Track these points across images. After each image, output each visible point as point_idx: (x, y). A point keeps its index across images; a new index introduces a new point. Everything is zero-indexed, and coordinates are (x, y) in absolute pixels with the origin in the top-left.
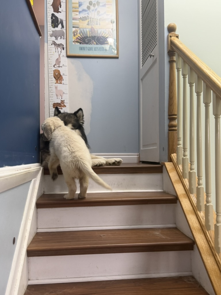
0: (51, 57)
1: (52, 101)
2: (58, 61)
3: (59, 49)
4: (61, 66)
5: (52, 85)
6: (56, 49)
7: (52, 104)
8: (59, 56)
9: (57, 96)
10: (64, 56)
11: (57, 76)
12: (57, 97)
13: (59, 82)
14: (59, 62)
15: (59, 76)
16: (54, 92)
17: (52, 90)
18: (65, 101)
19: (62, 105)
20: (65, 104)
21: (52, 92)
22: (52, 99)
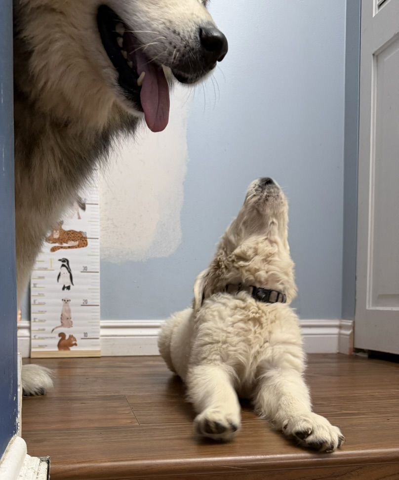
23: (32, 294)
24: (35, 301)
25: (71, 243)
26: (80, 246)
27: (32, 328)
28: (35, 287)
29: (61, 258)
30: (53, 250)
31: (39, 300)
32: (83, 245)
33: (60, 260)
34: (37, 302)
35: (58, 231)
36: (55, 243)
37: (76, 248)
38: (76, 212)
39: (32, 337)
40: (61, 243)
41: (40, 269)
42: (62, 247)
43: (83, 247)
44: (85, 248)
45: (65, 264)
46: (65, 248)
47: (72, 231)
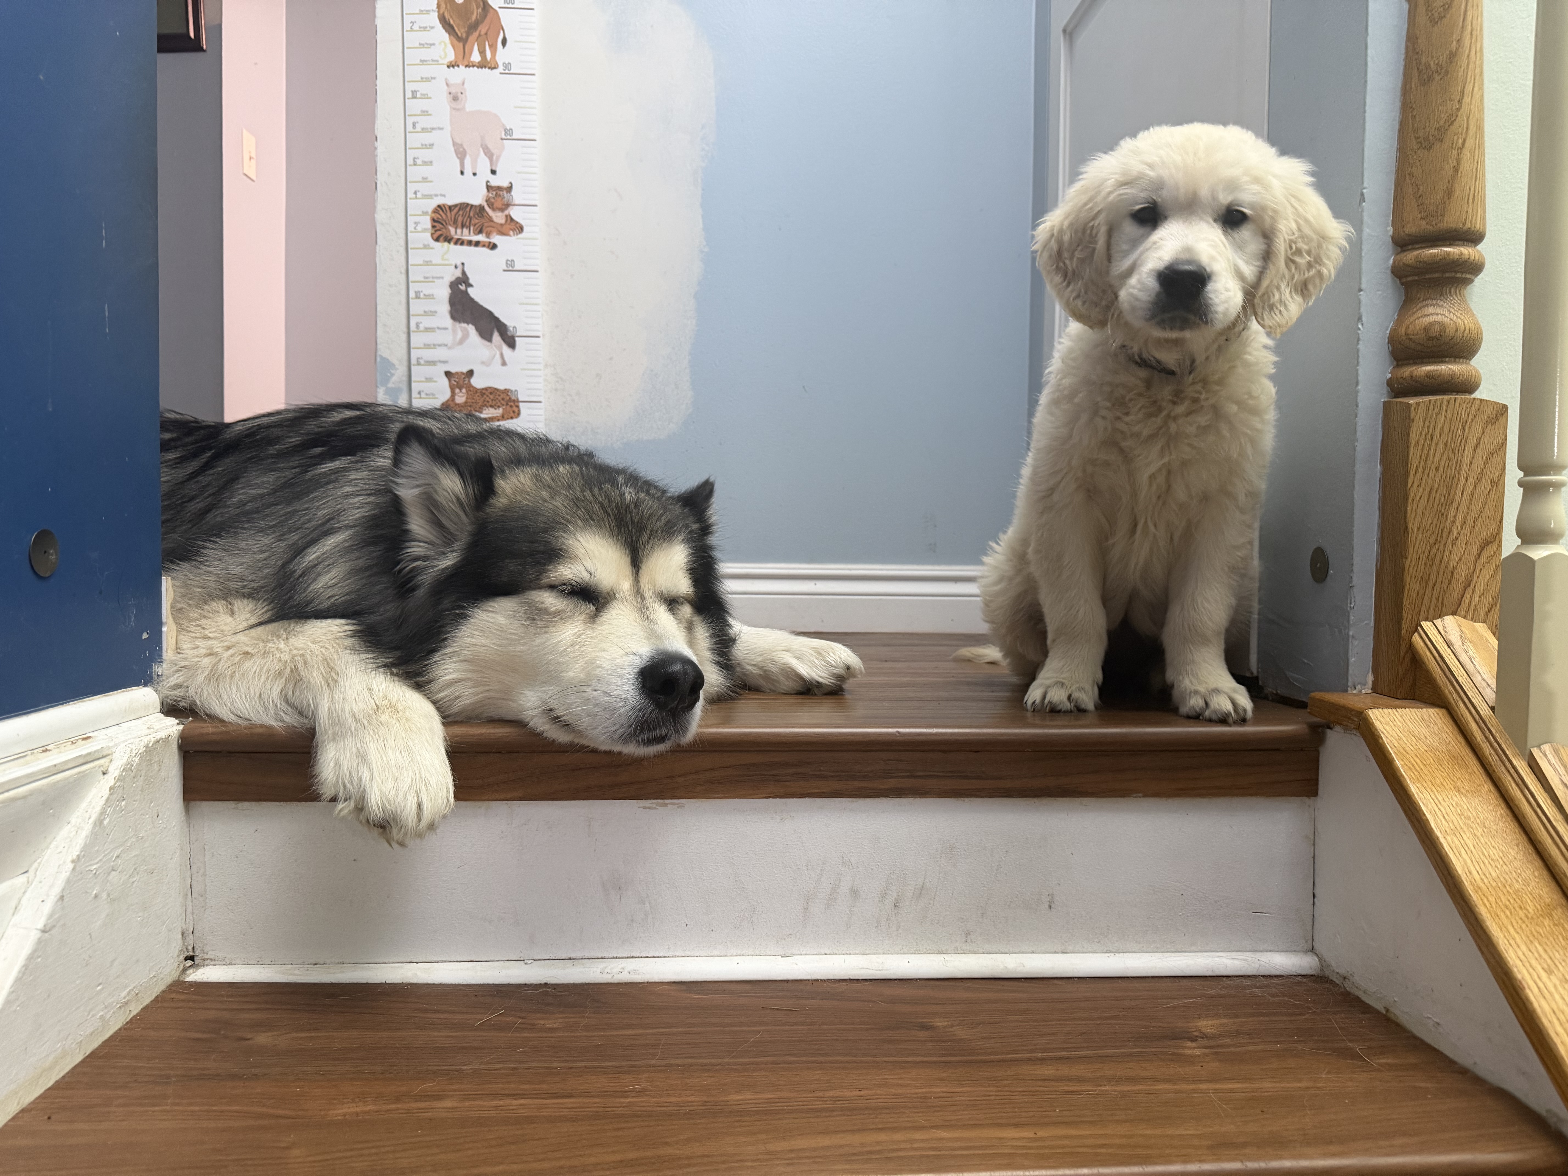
1: (424, 188)
5: (423, 80)
7: (425, 213)
9: (461, 154)
11: (462, 11)
12: (462, 164)
13: (476, 57)
15: (476, 14)
16: (442, 129)
17: (425, 113)
19: (498, 217)
21: (424, 130)
22: (425, 180)
25: (488, 413)
37: (498, 420)
40: (470, 413)
43: (511, 418)
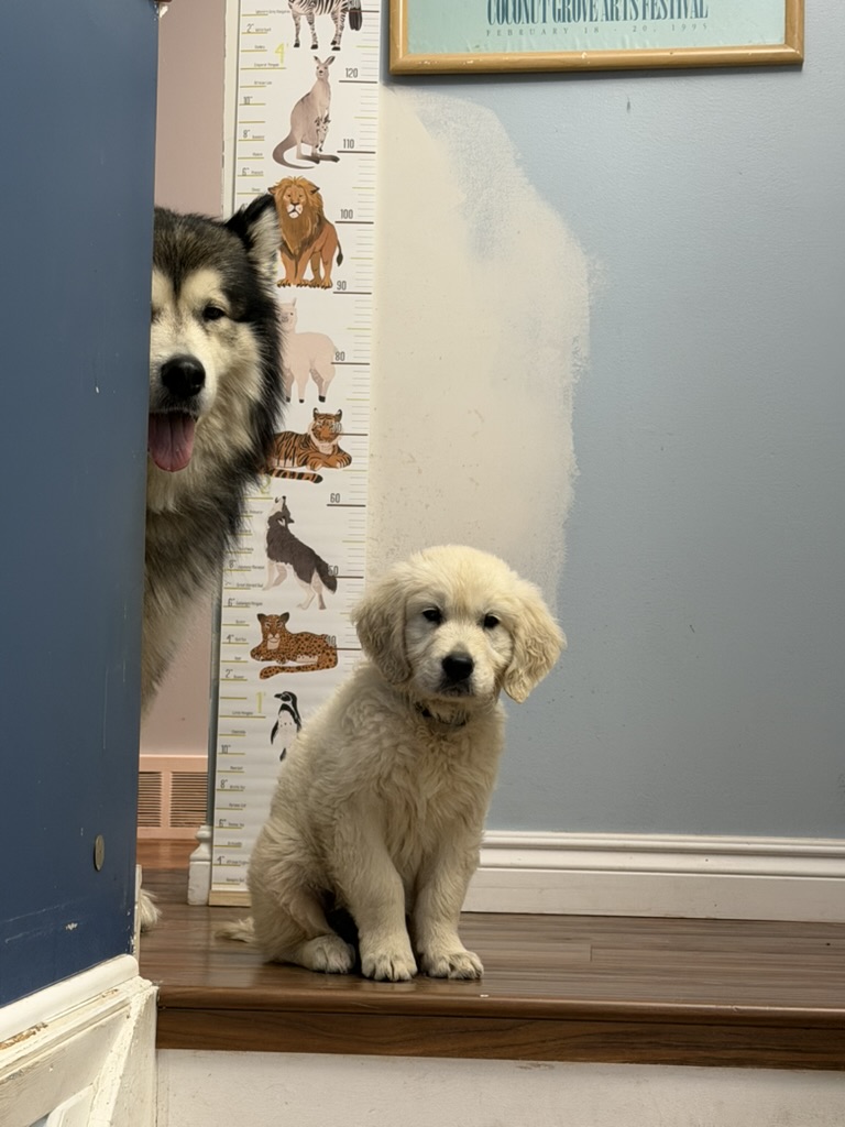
0: (262, 84)
2: (310, 115)
3: (325, 23)
4: (325, 152)
6: (304, 21)
8: (322, 74)
10: (355, 71)
11: (295, 227)
12: (289, 390)
14: (318, 122)
15: (310, 229)
18: (342, 422)
20: (342, 442)
23: (217, 769)
24: (223, 784)
25: (303, 660)
26: (321, 665)
27: (215, 843)
28: (224, 752)
29: (281, 692)
30: (266, 674)
31: (232, 781)
32: (328, 663)
33: (278, 696)
34: (227, 786)
35: (277, 636)
36: (270, 660)
37: (313, 669)
38: (317, 595)
39: (214, 862)
40: (283, 660)
41: (237, 715)
42: (283, 669)
43: (328, 667)
44: (331, 669)
45: (289, 703)
46: (290, 670)
47: (306, 633)
